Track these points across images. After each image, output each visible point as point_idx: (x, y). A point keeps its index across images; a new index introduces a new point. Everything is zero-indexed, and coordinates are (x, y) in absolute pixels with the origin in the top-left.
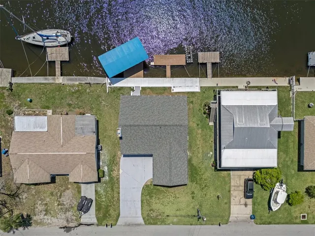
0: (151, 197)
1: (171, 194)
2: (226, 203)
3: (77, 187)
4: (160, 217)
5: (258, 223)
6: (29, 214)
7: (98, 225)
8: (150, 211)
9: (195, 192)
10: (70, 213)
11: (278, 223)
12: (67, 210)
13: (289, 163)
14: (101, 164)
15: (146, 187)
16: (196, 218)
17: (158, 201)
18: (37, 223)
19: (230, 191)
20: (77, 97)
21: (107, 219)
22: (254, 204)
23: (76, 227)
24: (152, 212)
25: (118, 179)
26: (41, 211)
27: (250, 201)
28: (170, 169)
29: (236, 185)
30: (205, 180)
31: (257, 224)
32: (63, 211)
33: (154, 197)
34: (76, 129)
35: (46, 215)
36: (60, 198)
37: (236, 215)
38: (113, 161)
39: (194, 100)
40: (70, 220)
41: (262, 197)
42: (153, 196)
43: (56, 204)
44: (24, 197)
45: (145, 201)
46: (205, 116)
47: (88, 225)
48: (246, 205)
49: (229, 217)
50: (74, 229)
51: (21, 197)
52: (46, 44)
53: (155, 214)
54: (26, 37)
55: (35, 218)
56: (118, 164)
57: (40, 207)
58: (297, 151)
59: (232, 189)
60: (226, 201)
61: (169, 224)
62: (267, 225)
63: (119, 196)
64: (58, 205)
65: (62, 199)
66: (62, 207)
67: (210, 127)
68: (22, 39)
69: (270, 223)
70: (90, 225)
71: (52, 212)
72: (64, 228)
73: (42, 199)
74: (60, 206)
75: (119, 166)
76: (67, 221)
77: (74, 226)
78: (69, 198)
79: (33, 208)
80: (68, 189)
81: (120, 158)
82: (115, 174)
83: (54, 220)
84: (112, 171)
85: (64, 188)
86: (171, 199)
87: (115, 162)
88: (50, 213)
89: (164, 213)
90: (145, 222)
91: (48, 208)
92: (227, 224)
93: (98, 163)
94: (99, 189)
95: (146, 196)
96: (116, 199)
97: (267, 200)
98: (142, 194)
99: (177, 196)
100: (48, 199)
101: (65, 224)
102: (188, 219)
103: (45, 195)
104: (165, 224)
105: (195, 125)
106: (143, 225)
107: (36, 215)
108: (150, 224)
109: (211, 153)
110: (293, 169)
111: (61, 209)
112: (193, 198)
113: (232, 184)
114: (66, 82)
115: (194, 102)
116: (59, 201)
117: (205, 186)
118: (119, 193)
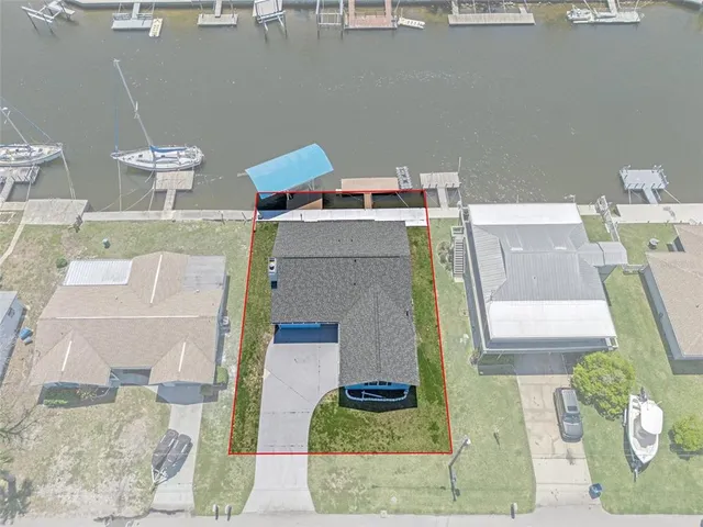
0: (333, 435)
1: (381, 428)
2: (519, 453)
3: (160, 413)
4: (354, 491)
5: (615, 510)
6: (31, 478)
7: (194, 514)
8: (330, 473)
9: (439, 425)
10: (132, 478)
11: (669, 511)
12: (127, 470)
13: (647, 356)
14: (224, 359)
15: (321, 412)
16: (449, 494)
17: (349, 446)
18: (43, 506)
19: (522, 422)
20: (196, 240)
21: (221, 494)
22: (590, 455)
23: (138, 517)
24: (334, 475)
25: (258, 393)
26: (62, 473)
27: (577, 448)
28: (377, 342)
29: (535, 407)
30: (459, 395)
31: (611, 511)
32: (114, 474)
33: (340, 436)
34: (186, 278)
35: (71, 482)
36: (117, 438)
37: (552, 488)
38: (251, 354)
39: (419, 239)
40: (127, 498)
41: (605, 436)
42: (337, 434)
43: (102, 455)
44: (33, 436)
45: (318, 446)
46: (444, 266)
47: (169, 513)
48: (570, 458)
49: (534, 491)
50: (131, 525)
51: (25, 435)
52: (158, 166)
53: (341, 483)
54: (126, 157)
55: (41, 492)
56: (261, 359)
57: (63, 462)
58: (657, 331)
59: (528, 417)
60: (518, 447)
61: (378, 511)
62: (640, 516)
63: (256, 433)
64: (108, 456)
65: (120, 440)
66: (116, 461)
67: (456, 286)
68: (120, 158)
69: (646, 511)
70: (173, 512)
71: (87, 475)
72: (107, 519)
73: (73, 441)
74: (110, 460)
75: (263, 363)
76: (120, 500)
77: (132, 514)
78: (137, 439)
79: (45, 463)
80: (139, 415)
81: (266, 346)
82: (250, 381)
83: (88, 496)
84: (246, 375)
85: (131, 413)
86: (380, 442)
87: (255, 356)
88: (83, 478)
89: (364, 479)
90: (316, 503)
91: (82, 464)
92: (531, 511)
93: (217, 358)
94: (211, 418)
95: (320, 432)
96: (249, 441)
97: (621, 443)
98: (312, 428)
99: (397, 433)
100: (86, 442)
101: (112, 509)
102: (427, 495)
103: (83, 430)
104: (369, 511)
105: (425, 282)
106: (311, 513)
107: (45, 483)
108: (329, 510)
109: (466, 336)
110: (661, 370)
111: (113, 466)
112: (435, 439)
113: (525, 404)
114: (179, 219)
115: (420, 243)
116: (112, 447)
117: (462, 410)
118: (257, 426)
